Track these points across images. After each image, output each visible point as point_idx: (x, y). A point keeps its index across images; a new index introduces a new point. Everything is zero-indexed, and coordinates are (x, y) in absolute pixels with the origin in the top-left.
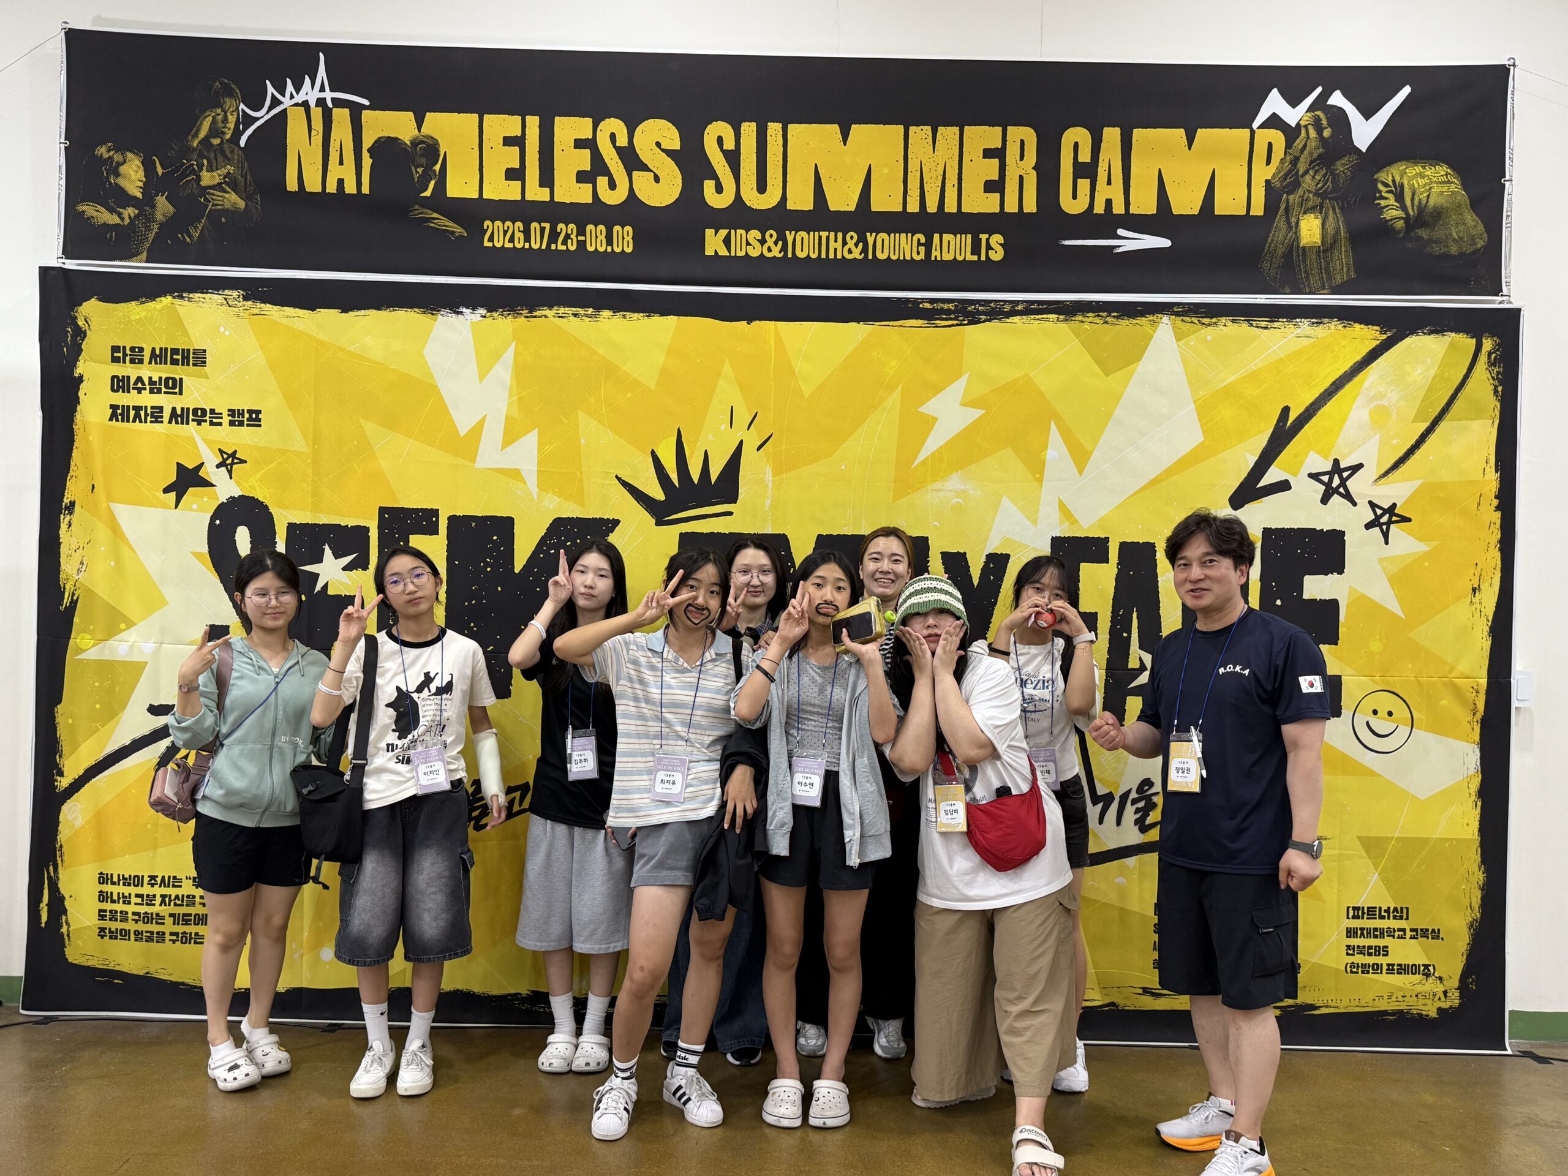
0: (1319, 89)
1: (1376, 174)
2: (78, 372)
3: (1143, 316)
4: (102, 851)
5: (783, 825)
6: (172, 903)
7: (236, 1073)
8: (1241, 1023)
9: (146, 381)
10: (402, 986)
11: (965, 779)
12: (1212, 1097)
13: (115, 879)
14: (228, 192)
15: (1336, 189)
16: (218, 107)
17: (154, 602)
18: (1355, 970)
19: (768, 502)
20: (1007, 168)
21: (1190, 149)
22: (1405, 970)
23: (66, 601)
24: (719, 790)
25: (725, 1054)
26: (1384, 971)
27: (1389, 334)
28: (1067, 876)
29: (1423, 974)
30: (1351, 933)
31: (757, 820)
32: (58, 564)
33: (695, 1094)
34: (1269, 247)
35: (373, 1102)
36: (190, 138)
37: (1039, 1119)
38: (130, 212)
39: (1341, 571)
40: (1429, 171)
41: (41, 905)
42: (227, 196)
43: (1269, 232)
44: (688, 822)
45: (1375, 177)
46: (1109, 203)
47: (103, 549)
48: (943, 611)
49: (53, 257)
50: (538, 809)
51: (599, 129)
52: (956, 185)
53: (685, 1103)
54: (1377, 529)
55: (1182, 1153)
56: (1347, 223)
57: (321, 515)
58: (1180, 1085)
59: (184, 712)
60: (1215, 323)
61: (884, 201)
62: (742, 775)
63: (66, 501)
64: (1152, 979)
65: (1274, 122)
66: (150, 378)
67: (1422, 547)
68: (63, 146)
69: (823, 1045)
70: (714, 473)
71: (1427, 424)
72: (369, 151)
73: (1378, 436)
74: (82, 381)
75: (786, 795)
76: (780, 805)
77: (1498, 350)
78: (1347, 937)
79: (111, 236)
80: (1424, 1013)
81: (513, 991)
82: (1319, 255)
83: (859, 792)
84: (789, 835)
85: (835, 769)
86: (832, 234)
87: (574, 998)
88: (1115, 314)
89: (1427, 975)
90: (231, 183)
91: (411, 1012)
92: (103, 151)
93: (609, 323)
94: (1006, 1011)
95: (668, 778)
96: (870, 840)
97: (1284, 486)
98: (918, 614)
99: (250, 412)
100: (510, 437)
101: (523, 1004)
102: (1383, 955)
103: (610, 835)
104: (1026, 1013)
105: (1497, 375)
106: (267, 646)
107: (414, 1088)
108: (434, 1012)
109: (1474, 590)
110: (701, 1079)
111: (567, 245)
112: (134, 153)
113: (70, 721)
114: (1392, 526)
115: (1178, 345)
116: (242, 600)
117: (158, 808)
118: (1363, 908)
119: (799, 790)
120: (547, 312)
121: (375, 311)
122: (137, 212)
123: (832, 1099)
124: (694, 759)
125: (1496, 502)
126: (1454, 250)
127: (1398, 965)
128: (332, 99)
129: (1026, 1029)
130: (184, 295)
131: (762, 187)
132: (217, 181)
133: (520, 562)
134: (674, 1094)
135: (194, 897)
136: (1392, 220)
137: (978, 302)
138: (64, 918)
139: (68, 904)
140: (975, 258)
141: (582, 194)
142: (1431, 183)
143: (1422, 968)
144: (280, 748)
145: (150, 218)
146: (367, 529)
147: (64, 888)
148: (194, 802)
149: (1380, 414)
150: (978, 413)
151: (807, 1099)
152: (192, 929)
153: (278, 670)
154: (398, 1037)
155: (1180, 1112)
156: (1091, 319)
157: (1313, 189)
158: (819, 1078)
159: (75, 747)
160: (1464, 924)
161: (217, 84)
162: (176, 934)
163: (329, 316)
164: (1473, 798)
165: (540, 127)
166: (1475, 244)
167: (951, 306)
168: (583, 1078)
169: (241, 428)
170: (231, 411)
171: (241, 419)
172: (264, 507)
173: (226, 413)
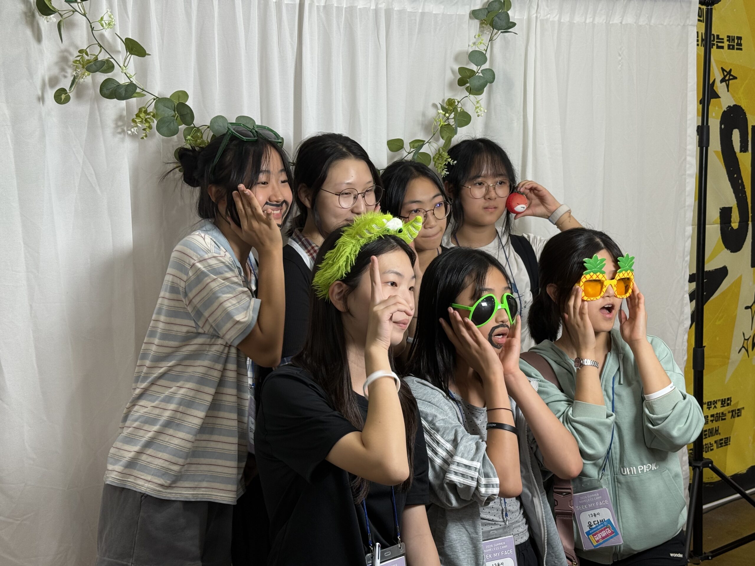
99: (737, 38)
169: (733, 51)
170: (728, 37)
171: (733, 44)
172: (744, 114)
173: (726, 39)
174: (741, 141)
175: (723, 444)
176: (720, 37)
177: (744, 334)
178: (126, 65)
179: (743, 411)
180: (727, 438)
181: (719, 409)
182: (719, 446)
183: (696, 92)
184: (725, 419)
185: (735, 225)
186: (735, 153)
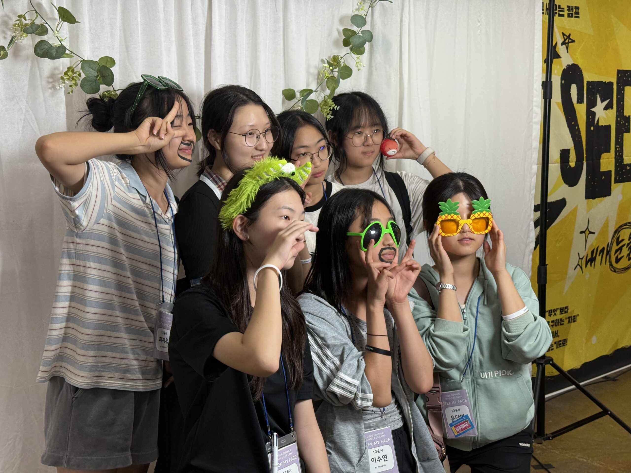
99: (576, 8)
169: (572, 18)
170: (568, 7)
171: (572, 13)
172: (581, 72)
173: (566, 8)
174: (578, 94)
175: (562, 345)
176: (561, 7)
177: (579, 254)
178: (58, 29)
179: (577, 317)
180: (565, 340)
181: (559, 316)
182: (558, 346)
183: (541, 53)
184: (563, 324)
185: (572, 164)
186: (572, 104)
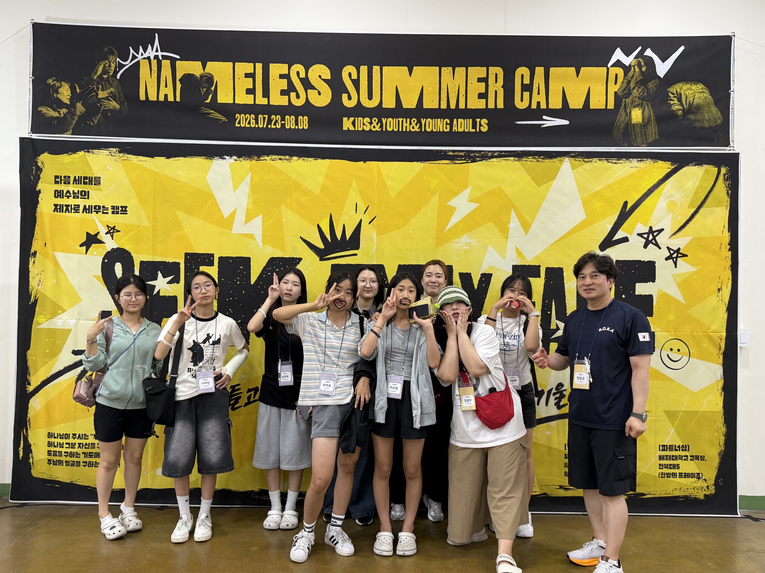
0: (640, 48)
1: (668, 88)
2: (38, 188)
3: (556, 158)
4: (50, 422)
5: (382, 408)
6: (84, 447)
7: (114, 530)
8: (609, 503)
9: (72, 193)
10: (196, 487)
11: (474, 384)
12: (595, 539)
13: (56, 436)
14: (112, 101)
15: (649, 96)
16: (106, 60)
17: (75, 300)
18: (663, 476)
19: (374, 249)
20: (489, 87)
21: (577, 77)
22: (688, 476)
23: (32, 299)
24: (353, 390)
25: (355, 520)
26: (678, 476)
27: (675, 166)
28: (523, 432)
29: (697, 478)
30: (661, 458)
31: (370, 404)
32: (28, 282)
33: (340, 540)
34: (617, 124)
35: (182, 545)
36: (93, 75)
37: (509, 550)
38: (64, 111)
39: (654, 281)
40: (694, 87)
41: (20, 449)
42: (111, 103)
43: (617, 117)
44: (338, 405)
45: (668, 90)
46: (539, 103)
47: (50, 274)
48: (460, 302)
49: (26, 133)
50: (264, 399)
51: (291, 69)
52: (465, 95)
53: (335, 544)
54: (671, 260)
55: (580, 567)
56: (654, 112)
57: (157, 257)
58: (578, 533)
59: (89, 354)
60: (591, 161)
61: (430, 103)
62: (364, 381)
63: (32, 251)
64: (565, 481)
65: (618, 64)
66: (73, 191)
67: (694, 269)
68: (31, 79)
69: (403, 515)
70: (348, 236)
71: (695, 209)
72: (179, 80)
73: (671, 215)
74: (40, 193)
75: (384, 393)
76: (381, 398)
77: (729, 173)
78: (659, 460)
79: (54, 123)
80: (698, 497)
81: (250, 489)
82: (641, 128)
83: (421, 392)
84: (385, 413)
85: (409, 380)
86: (405, 120)
87: (281, 493)
88: (542, 157)
89: (699, 478)
90: (113, 96)
91: (201, 500)
92: (50, 81)
93: (297, 163)
94: (493, 497)
95: (327, 383)
96: (425, 415)
97: (625, 240)
98: (448, 304)
99: (122, 207)
100: (249, 218)
101: (256, 496)
102: (677, 469)
103: (298, 413)
104: (503, 498)
105: (728, 185)
106: (131, 321)
107: (202, 538)
108: (212, 499)
109: (719, 290)
110: (343, 532)
111: (276, 125)
112: (66, 82)
113: (34, 358)
114: (678, 259)
115: (573, 172)
116: (119, 298)
117: (77, 400)
118: (667, 445)
119: (391, 391)
120: (266, 158)
121: (183, 158)
122: (67, 111)
123: (408, 542)
124: (340, 374)
125: (729, 247)
126: (706, 125)
127: (684, 473)
128: (162, 55)
129: (503, 506)
130: (90, 150)
131: (370, 97)
132: (106, 95)
133: (253, 279)
134: (330, 540)
135: (94, 444)
136: (676, 110)
137: (476, 151)
138: (31, 455)
139: (32, 448)
140: (474, 130)
141: (283, 101)
142: (695, 92)
143: (696, 475)
144: (136, 371)
145: (74, 114)
146: (179, 264)
147: (31, 440)
148: (95, 397)
149: (672, 204)
150: (476, 205)
151: (396, 541)
152: (93, 460)
153: (135, 332)
154: (195, 512)
155: (578, 546)
156: (530, 160)
157: (637, 96)
158: (401, 531)
159: (36, 371)
160: (716, 453)
161: (106, 48)
162: (86, 462)
163: (160, 160)
164: (720, 391)
165: (263, 68)
166: (716, 122)
167: (462, 154)
168: (285, 532)
169: (118, 215)
170: (112, 206)
171: (117, 211)
172: (129, 253)
173: (110, 208)
174: (123, 270)
